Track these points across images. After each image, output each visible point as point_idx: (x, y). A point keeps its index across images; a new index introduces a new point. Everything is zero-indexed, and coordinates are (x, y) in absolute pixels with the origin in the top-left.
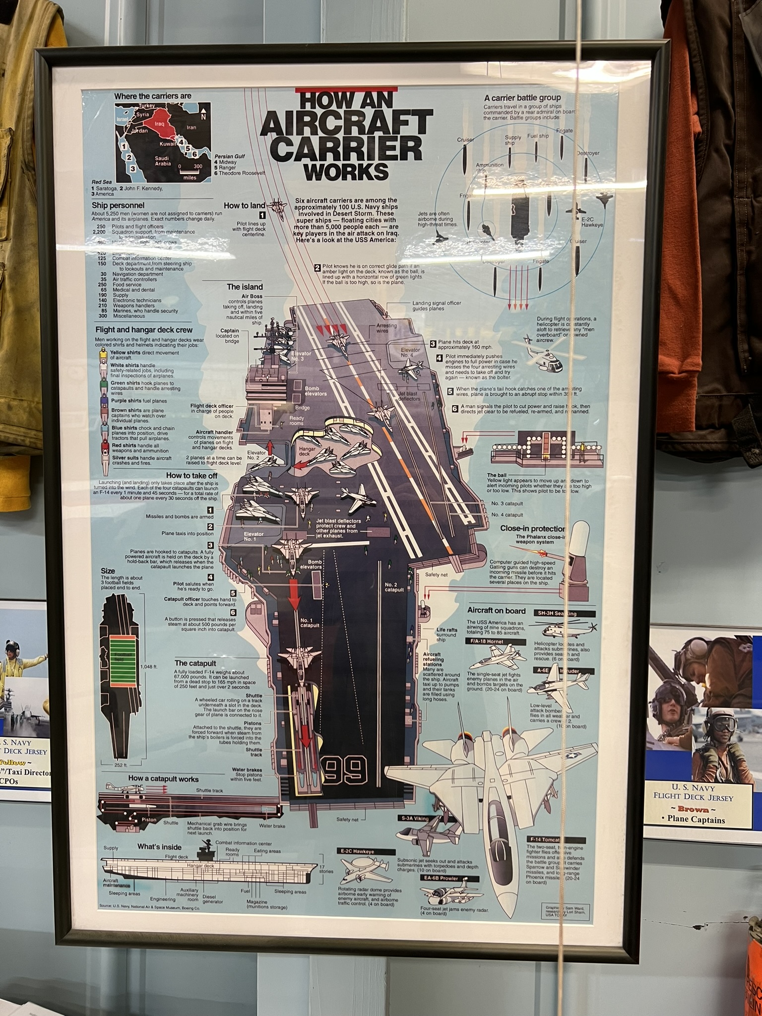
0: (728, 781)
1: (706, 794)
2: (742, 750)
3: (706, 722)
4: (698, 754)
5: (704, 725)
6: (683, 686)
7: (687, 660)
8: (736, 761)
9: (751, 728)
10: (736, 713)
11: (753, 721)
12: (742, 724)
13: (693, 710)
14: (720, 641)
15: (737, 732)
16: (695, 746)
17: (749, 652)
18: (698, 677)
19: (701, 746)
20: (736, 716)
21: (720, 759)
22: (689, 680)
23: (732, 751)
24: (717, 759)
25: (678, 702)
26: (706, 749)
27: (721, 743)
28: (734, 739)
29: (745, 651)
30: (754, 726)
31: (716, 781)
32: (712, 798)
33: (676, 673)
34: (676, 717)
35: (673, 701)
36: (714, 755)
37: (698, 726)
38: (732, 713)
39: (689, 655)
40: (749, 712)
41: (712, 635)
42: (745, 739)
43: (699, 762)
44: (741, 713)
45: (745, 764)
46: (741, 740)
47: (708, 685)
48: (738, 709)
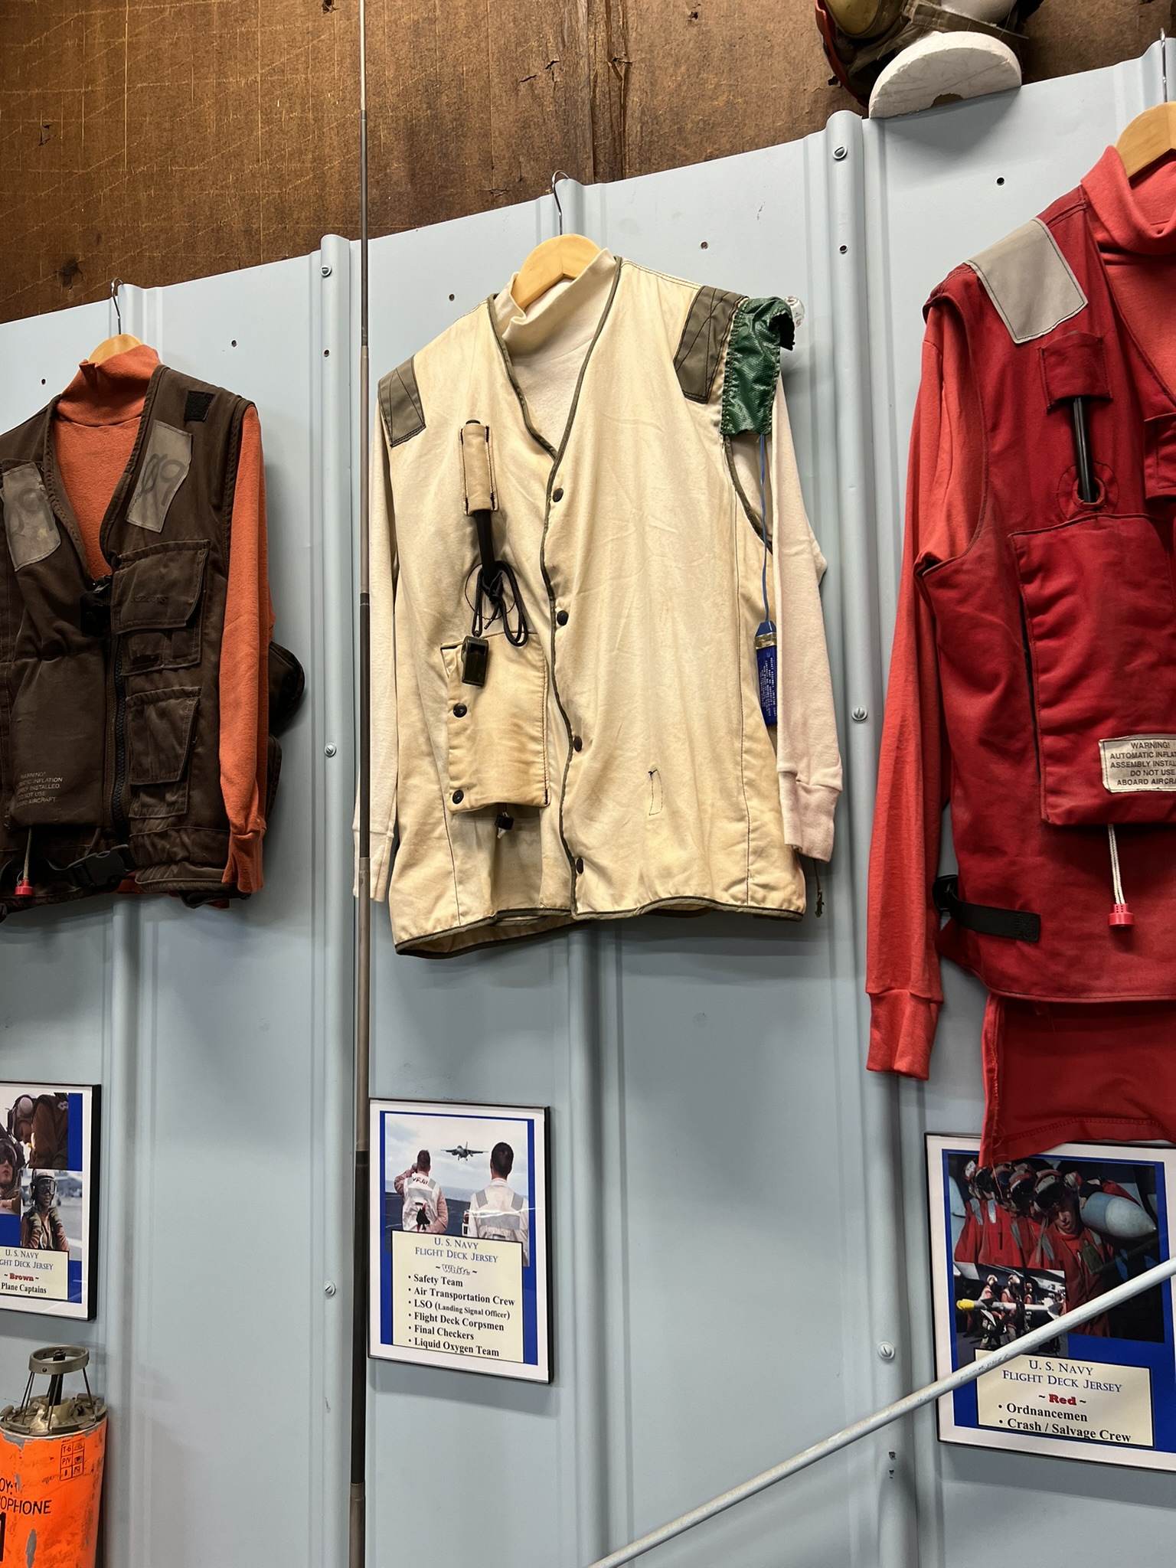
0: (48, 1248)
1: (32, 1261)
2: (61, 1215)
3: (32, 1185)
4: (25, 1220)
5: (29, 1188)
6: (14, 1145)
7: (17, 1118)
8: (55, 1226)
9: (66, 1190)
10: (56, 1175)
11: (69, 1184)
12: (60, 1186)
13: (22, 1171)
14: (43, 1098)
15: (56, 1195)
16: (24, 1210)
17: (65, 1110)
18: (26, 1136)
19: (28, 1209)
20: (56, 1178)
21: (43, 1224)
22: (19, 1140)
23: (53, 1215)
24: (40, 1224)
25: (10, 1162)
26: (31, 1213)
27: (44, 1207)
28: (54, 1203)
29: (63, 1109)
30: (70, 1189)
31: (40, 1248)
32: (36, 1265)
33: (9, 1132)
34: (9, 1179)
35: (7, 1162)
36: (37, 1220)
37: (25, 1188)
38: (53, 1176)
39: (19, 1114)
40: (66, 1174)
41: (36, 1092)
42: (62, 1203)
43: (26, 1228)
44: (59, 1175)
45: (62, 1230)
46: (59, 1204)
47: (33, 1146)
48: (58, 1171)
